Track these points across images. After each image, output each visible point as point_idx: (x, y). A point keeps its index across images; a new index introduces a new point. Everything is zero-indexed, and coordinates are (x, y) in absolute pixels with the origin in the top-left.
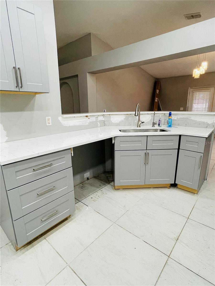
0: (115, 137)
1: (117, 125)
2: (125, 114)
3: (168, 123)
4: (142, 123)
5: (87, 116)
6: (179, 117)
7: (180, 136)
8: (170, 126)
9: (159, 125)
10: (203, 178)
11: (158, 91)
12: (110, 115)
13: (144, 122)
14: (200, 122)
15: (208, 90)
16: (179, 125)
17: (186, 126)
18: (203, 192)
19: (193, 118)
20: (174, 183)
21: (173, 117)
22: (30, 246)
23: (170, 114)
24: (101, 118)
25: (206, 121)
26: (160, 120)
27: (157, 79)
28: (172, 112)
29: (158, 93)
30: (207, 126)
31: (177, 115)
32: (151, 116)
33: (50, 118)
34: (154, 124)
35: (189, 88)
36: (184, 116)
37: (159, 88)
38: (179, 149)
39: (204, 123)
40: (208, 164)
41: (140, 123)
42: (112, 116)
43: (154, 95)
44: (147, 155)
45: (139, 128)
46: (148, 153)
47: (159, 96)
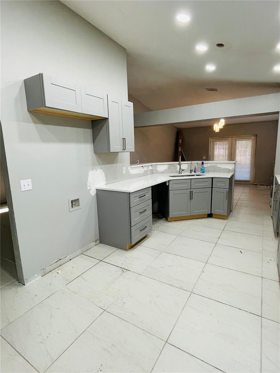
0: (169, 181)
1: (163, 173)
2: (168, 164)
3: (201, 170)
4: (183, 170)
5: (142, 166)
6: (209, 165)
7: (212, 178)
8: (203, 172)
9: (195, 171)
10: (230, 210)
11: (180, 141)
12: (156, 165)
13: (184, 170)
14: (224, 168)
15: (227, 140)
16: (209, 171)
17: (214, 172)
18: (231, 218)
19: (219, 166)
20: (210, 213)
21: (205, 166)
22: (133, 249)
23: (203, 163)
24: (150, 168)
25: (228, 168)
26: (195, 168)
27: (179, 129)
28: (204, 162)
29: (180, 142)
30: (229, 171)
31: (208, 164)
32: (188, 165)
33: (125, 168)
34: (191, 171)
35: (210, 138)
36: (212, 165)
37: (181, 138)
38: (212, 188)
39: (226, 169)
40: (232, 200)
41: (181, 170)
42: (158, 166)
43: (177, 145)
44: (191, 193)
45: (180, 175)
46: (192, 191)
47: (183, 145)
